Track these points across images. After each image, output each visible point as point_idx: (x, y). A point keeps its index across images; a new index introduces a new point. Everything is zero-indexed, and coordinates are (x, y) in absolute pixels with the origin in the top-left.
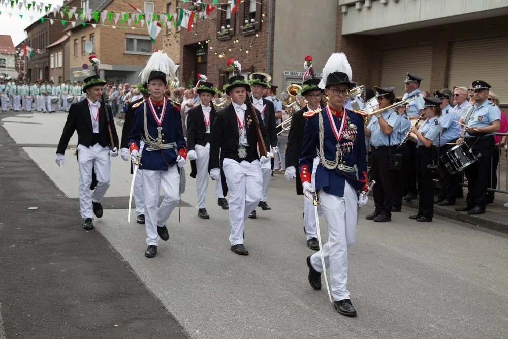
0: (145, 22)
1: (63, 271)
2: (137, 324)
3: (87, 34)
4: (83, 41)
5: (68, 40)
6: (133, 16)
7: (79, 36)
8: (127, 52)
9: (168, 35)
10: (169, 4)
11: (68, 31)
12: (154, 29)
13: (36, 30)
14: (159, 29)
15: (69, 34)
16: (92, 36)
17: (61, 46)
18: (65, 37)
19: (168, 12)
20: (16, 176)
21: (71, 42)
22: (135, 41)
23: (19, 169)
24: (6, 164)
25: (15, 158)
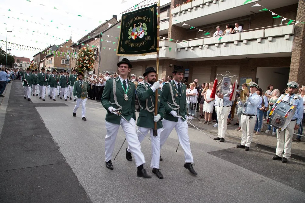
0: (66, 55)
1: (23, 122)
2: (40, 135)
3: (51, 58)
4: (49, 60)
5: (45, 60)
6: (61, 53)
7: (48, 59)
8: (62, 64)
9: (73, 59)
10: (73, 51)
11: (45, 57)
12: (68, 57)
13: (36, 57)
14: (70, 57)
15: (46, 58)
16: (52, 59)
17: (43, 61)
18: (44, 59)
19: (73, 53)
20: (20, 97)
21: (46, 60)
22: (64, 61)
23: (22, 95)
24: (18, 94)
25: (22, 92)
